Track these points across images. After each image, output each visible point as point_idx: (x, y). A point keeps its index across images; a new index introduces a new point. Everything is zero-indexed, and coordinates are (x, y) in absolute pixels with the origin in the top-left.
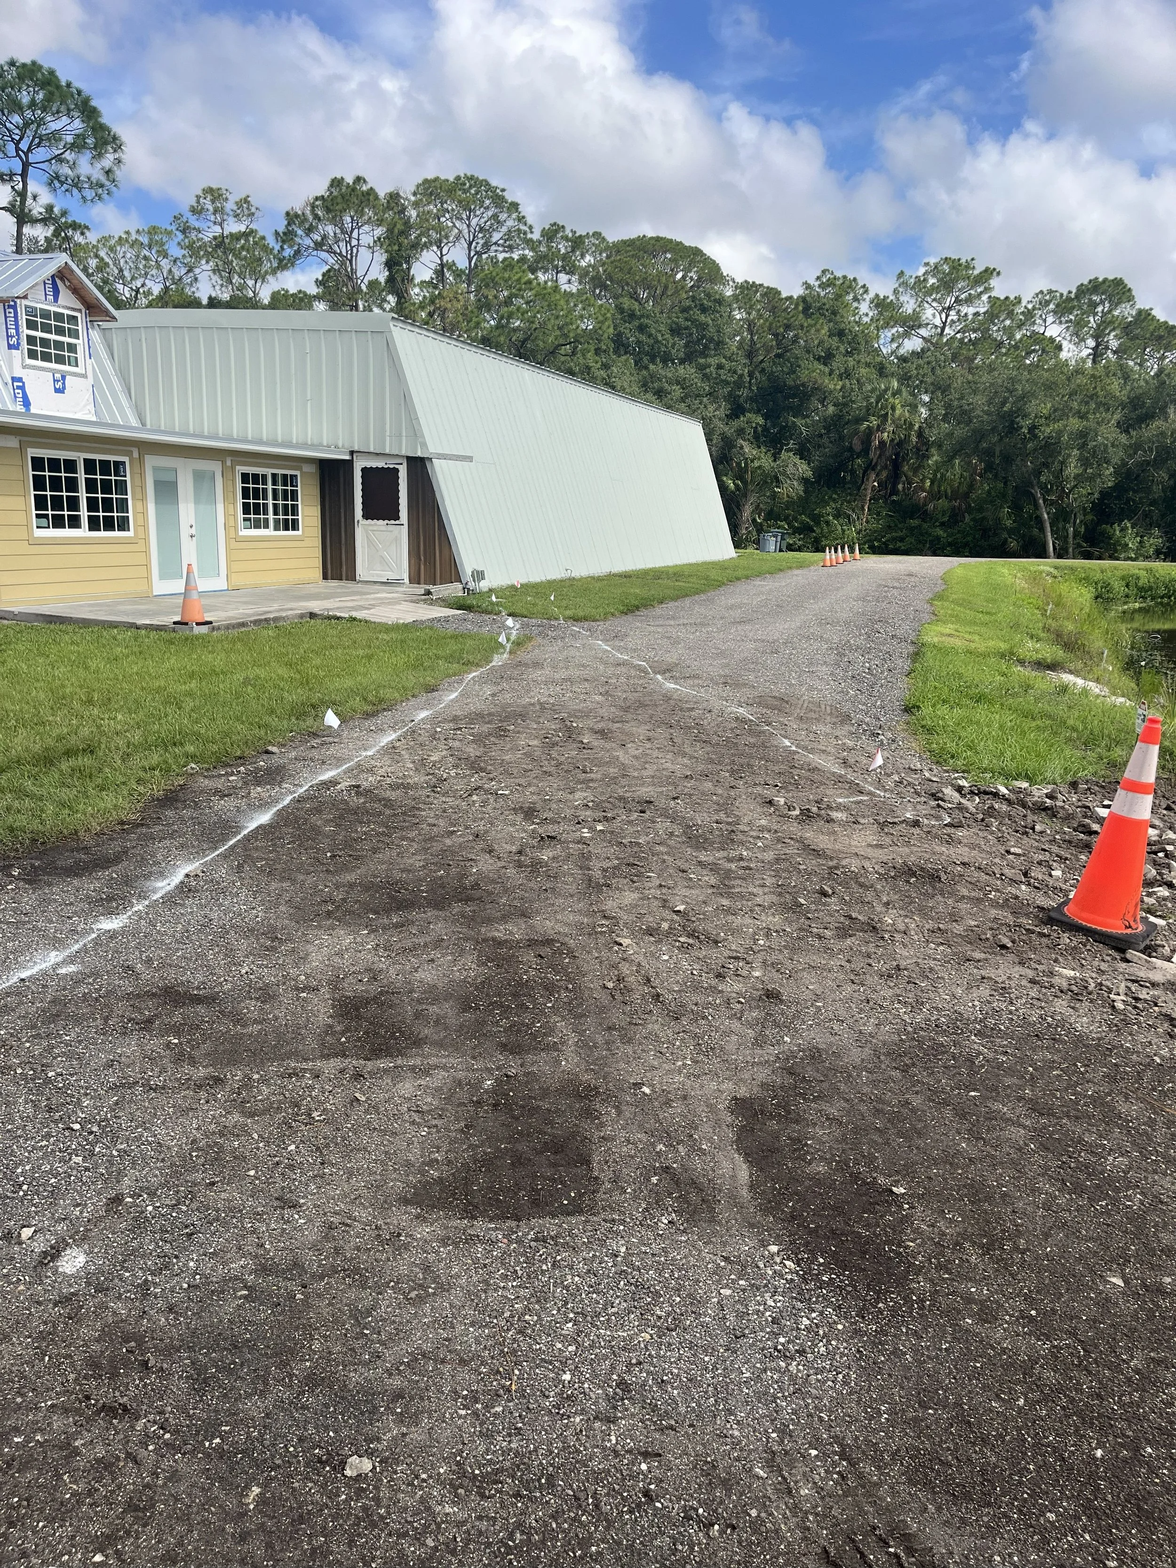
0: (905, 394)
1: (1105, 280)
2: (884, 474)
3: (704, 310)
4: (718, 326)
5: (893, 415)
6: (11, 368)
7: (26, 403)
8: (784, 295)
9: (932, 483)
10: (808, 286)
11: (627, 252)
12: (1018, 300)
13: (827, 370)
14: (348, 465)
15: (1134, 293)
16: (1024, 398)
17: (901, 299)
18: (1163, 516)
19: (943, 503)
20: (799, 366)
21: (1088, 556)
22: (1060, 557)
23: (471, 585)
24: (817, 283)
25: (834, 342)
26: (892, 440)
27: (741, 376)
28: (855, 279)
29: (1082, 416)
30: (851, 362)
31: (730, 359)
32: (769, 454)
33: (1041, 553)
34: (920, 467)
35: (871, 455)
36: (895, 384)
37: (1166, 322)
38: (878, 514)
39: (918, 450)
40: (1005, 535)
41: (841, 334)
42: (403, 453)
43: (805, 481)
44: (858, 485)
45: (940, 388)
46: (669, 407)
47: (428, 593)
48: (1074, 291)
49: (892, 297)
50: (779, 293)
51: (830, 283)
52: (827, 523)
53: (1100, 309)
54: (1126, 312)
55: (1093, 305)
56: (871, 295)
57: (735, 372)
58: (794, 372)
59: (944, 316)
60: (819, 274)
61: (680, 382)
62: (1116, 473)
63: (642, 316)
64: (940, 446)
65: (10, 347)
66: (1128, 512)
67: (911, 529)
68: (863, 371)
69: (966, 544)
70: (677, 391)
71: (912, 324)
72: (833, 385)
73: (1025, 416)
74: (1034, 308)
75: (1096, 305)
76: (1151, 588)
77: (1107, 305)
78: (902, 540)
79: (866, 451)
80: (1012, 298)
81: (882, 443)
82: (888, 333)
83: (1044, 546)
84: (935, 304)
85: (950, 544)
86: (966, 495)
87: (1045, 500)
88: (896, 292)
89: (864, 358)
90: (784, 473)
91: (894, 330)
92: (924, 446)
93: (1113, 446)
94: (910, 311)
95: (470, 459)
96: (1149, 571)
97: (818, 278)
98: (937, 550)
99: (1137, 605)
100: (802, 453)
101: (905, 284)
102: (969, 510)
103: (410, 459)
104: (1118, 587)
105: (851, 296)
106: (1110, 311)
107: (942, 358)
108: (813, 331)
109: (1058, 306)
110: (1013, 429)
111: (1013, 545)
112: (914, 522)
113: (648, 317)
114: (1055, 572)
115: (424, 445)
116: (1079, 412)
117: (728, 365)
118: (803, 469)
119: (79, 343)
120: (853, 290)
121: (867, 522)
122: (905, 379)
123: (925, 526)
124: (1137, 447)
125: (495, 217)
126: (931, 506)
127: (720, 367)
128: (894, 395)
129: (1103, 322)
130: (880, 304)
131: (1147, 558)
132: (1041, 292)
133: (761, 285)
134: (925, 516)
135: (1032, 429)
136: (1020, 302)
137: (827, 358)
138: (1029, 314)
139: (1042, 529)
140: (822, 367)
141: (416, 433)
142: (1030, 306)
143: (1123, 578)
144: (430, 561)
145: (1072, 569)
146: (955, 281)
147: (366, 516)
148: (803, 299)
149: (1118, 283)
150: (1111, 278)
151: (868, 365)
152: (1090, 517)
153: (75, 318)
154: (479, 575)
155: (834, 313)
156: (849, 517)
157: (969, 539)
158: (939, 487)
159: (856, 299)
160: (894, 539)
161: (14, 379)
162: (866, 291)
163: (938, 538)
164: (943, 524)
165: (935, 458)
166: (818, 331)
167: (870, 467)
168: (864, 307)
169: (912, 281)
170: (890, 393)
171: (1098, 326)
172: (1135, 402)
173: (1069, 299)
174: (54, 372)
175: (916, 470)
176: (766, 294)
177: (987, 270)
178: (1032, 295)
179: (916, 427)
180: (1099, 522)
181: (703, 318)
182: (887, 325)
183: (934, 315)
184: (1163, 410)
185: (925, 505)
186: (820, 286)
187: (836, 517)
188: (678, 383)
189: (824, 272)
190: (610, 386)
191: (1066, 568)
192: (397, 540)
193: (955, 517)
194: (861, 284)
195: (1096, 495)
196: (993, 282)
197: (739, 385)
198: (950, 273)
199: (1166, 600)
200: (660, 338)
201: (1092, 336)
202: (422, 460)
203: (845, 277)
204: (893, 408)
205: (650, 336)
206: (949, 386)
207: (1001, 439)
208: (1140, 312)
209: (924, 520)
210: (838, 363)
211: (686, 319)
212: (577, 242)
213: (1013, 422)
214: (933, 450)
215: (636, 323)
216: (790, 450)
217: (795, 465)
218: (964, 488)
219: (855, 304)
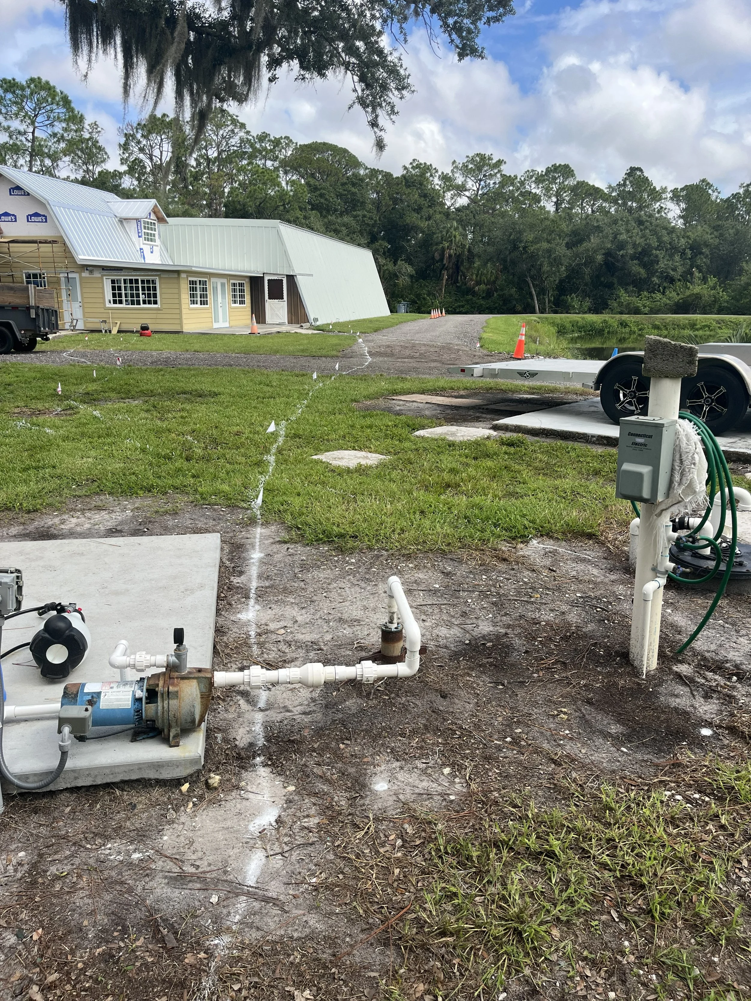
0: (460, 229)
1: (560, 165)
2: (451, 271)
3: (354, 185)
4: (361, 193)
5: (455, 241)
6: (140, 245)
7: (144, 258)
8: (395, 176)
9: (477, 276)
10: (405, 168)
11: (308, 151)
12: (516, 177)
13: (419, 216)
14: (262, 278)
15: (575, 172)
16: (520, 232)
17: (455, 175)
18: (591, 291)
19: (483, 287)
20: (404, 214)
21: (556, 312)
22: (542, 313)
23: (313, 324)
24: (410, 166)
25: (422, 201)
26: (455, 254)
27: (375, 221)
28: (431, 165)
29: (549, 242)
30: (431, 211)
31: (369, 212)
32: (392, 262)
33: (533, 312)
34: (470, 267)
35: (445, 262)
36: (455, 224)
37: (594, 186)
38: (450, 293)
39: (469, 258)
40: (515, 302)
41: (425, 196)
42: (285, 273)
43: (411, 277)
44: (439, 278)
45: (478, 226)
46: (342, 239)
47: (302, 326)
48: (544, 171)
49: (450, 174)
50: (392, 175)
51: (418, 166)
52: (424, 299)
53: (558, 181)
54: (571, 182)
55: (555, 178)
56: (440, 173)
57: (372, 219)
58: (402, 218)
59: (477, 185)
60: (411, 161)
61: (345, 225)
62: (567, 270)
63: (321, 188)
64: (479, 257)
65: (139, 237)
66: (574, 290)
67: (467, 301)
68: (438, 216)
69: (496, 308)
70: (344, 230)
71: (461, 188)
72: (424, 224)
73: (521, 242)
74: (525, 179)
75: (556, 179)
76: (584, 327)
77: (561, 178)
78: (463, 306)
79: (442, 260)
80: (512, 176)
81: (450, 256)
82: (448, 195)
83: (534, 307)
84: (473, 178)
85: (487, 308)
86: (494, 282)
87: (533, 284)
88: (452, 171)
89: (438, 209)
90: (400, 272)
91: (452, 192)
92: (471, 255)
93: (564, 256)
94: (460, 183)
95: (312, 275)
96: (583, 319)
97: (411, 164)
98: (481, 312)
99: (576, 335)
100: (409, 261)
101: (456, 167)
102: (496, 290)
103: (288, 276)
104: (568, 326)
105: (429, 174)
106: (563, 182)
107: (478, 209)
108: (411, 196)
109: (536, 179)
110: (515, 248)
111: (519, 308)
112: (470, 297)
113: (324, 189)
114: (538, 320)
115: (293, 270)
116: (547, 239)
117: (368, 215)
118: (410, 270)
119: (156, 233)
120: (430, 170)
121: (445, 297)
122: (460, 221)
123: (474, 299)
124: (577, 255)
125: (233, 131)
126: (477, 288)
127: (364, 216)
128: (455, 230)
129: (560, 188)
130: (445, 178)
131: (585, 313)
132: (528, 171)
133: (382, 171)
134: (474, 294)
135: (525, 248)
136: (516, 178)
137: (418, 210)
138: (522, 183)
139: (533, 299)
140: (416, 215)
141: (290, 266)
142: (523, 179)
143: (570, 322)
144: (296, 314)
145: (546, 318)
146: (483, 166)
147: (270, 298)
148: (403, 176)
149: (567, 166)
150: (563, 164)
151: (440, 213)
152: (556, 292)
153: (154, 224)
154: (316, 320)
155: (421, 184)
156: (434, 295)
157: (497, 305)
158: (480, 278)
159: (431, 175)
160: (459, 306)
161: (141, 249)
162: (437, 171)
163: (481, 305)
164: (483, 298)
165: (477, 264)
166: (413, 195)
167: (443, 267)
168: (436, 181)
169: (461, 165)
170: (453, 229)
171: (557, 190)
172: (575, 233)
173: (542, 175)
174: (150, 245)
175: (468, 269)
176: (385, 175)
177: (499, 161)
178: (524, 172)
179: (467, 247)
180: (560, 296)
181: (353, 190)
182: (449, 190)
183: (473, 186)
184: (588, 237)
185: (474, 288)
186: (412, 168)
187: (428, 295)
188: (344, 226)
189: (414, 160)
190: (311, 228)
191: (544, 318)
192: (282, 307)
193: (489, 294)
194: (434, 167)
195: (557, 281)
196: (503, 167)
197: (373, 226)
198: (480, 162)
199: (591, 333)
200: (331, 200)
201: (554, 195)
202: (293, 276)
203: (425, 163)
204: (455, 237)
205: (326, 199)
206: (483, 225)
207: (510, 253)
208: (578, 182)
209: (473, 296)
210: (425, 213)
211: (344, 190)
212: (277, 142)
213: (515, 245)
214: (476, 259)
215: (318, 192)
216: (402, 260)
217: (406, 268)
218: (493, 278)
219: (431, 179)
